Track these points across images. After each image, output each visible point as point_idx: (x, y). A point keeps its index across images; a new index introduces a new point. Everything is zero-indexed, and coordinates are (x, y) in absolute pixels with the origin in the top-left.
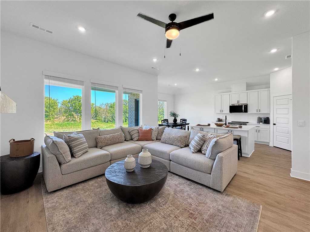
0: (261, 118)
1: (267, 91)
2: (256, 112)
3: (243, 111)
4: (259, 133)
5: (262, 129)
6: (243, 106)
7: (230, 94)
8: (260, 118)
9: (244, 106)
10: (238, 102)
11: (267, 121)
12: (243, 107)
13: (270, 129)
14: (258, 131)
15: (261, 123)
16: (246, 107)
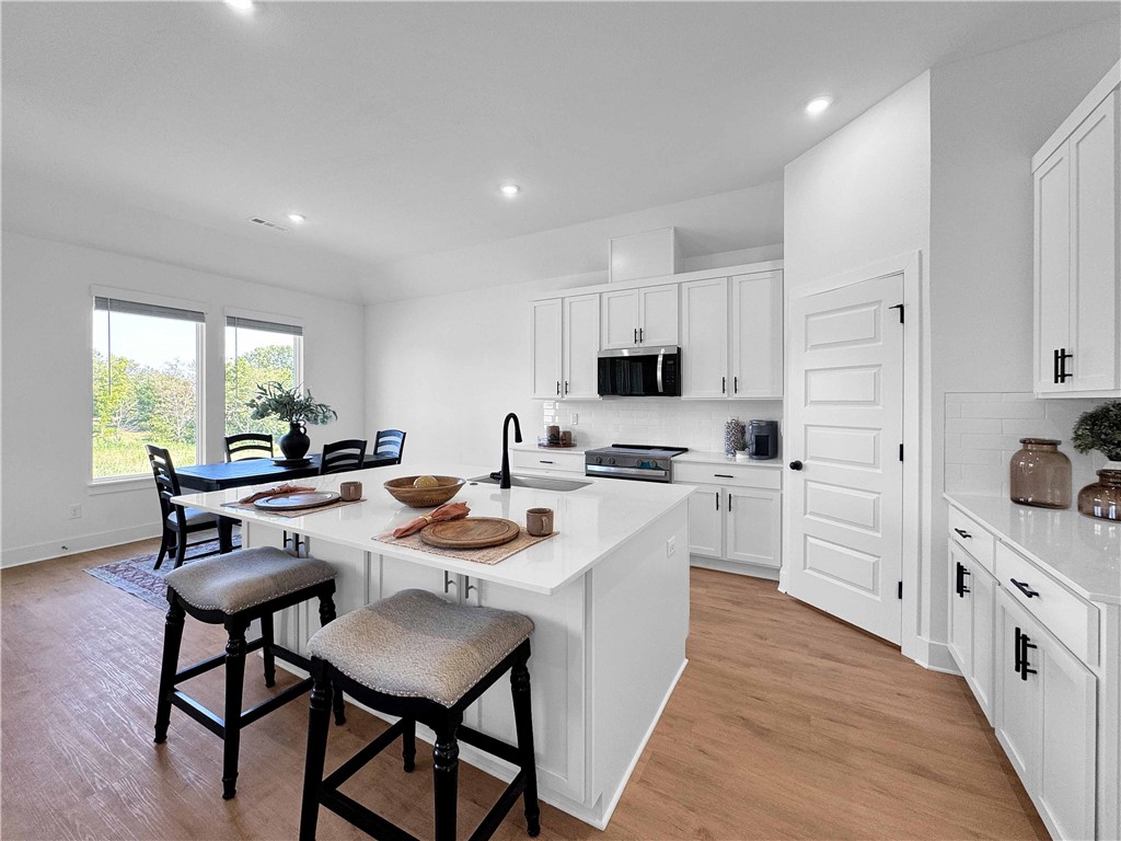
0: (743, 427)
1: (769, 274)
2: (717, 393)
3: (660, 390)
4: (730, 516)
5: (748, 493)
6: (660, 359)
7: (601, 294)
8: (737, 424)
9: (664, 356)
10: (639, 335)
11: (765, 443)
12: (659, 366)
13: (784, 493)
14: (724, 503)
15: (741, 457)
16: (674, 362)
